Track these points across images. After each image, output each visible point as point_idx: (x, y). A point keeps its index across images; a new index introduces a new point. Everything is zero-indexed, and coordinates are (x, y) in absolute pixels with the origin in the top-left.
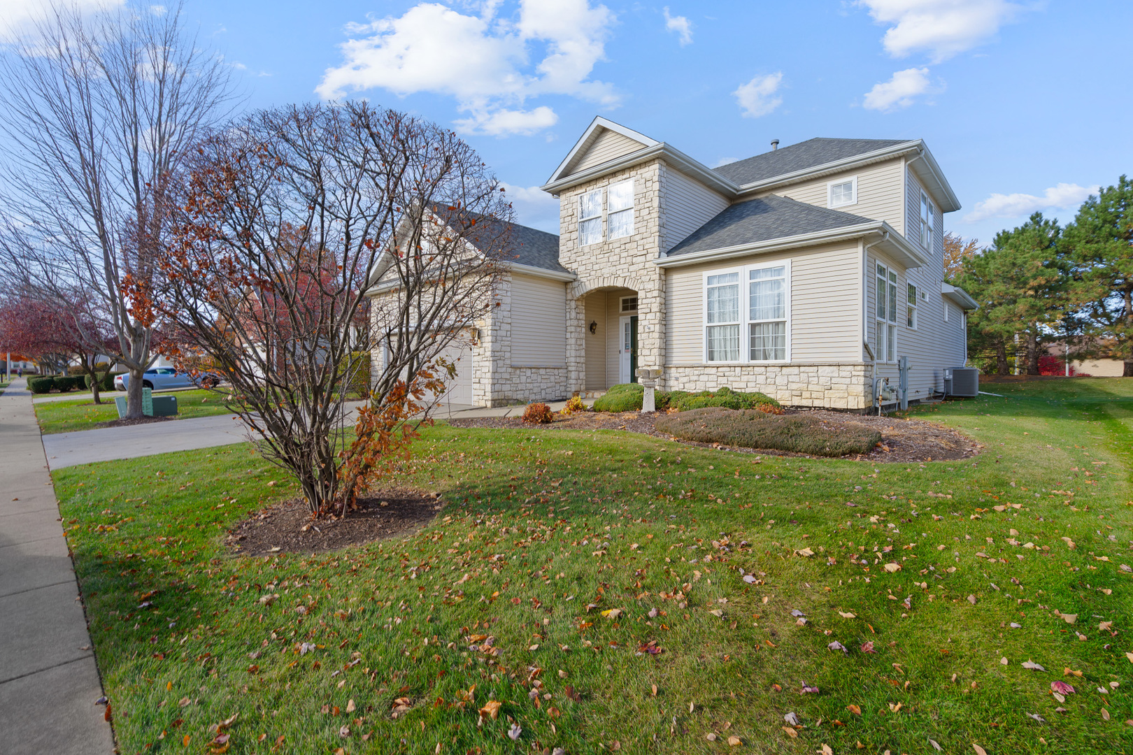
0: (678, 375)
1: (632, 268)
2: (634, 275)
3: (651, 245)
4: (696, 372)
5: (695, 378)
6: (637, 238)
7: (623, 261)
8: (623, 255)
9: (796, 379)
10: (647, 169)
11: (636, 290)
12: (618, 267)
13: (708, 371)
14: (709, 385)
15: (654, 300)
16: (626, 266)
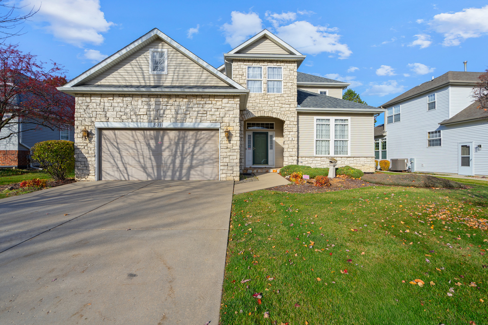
0: (302, 161)
1: (282, 109)
2: (283, 113)
3: (293, 100)
4: (312, 159)
5: (311, 162)
6: (285, 95)
7: (276, 105)
8: (276, 102)
9: (352, 162)
10: (290, 64)
11: (285, 120)
12: (274, 108)
13: (316, 159)
14: (317, 165)
15: (294, 126)
16: (279, 108)
